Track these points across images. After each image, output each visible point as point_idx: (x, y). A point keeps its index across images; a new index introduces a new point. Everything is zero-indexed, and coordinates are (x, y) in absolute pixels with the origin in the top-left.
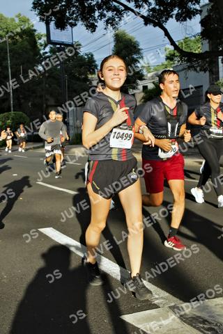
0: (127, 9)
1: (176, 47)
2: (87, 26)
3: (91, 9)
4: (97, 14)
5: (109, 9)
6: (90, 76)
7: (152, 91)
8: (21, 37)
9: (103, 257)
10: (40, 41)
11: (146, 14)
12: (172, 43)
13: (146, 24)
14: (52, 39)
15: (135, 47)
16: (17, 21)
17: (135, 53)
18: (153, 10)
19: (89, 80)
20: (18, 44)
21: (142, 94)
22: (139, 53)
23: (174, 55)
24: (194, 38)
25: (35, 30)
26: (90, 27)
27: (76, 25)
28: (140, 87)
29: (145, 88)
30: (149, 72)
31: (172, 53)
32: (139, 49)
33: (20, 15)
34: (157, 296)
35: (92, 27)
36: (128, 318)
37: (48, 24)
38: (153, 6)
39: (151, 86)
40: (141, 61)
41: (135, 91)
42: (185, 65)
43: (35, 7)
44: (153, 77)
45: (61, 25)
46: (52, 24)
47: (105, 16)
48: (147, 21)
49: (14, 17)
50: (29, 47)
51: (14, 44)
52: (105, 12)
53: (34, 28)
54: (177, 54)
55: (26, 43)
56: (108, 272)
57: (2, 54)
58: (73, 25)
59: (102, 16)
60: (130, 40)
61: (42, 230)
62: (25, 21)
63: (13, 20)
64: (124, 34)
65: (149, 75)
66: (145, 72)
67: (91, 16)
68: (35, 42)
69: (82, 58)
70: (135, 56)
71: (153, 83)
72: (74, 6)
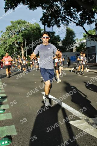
0: (71, 20)
1: (87, 33)
2: (57, 26)
3: (59, 21)
4: (61, 22)
5: (65, 21)
6: (58, 43)
7: (79, 47)
8: (36, 30)
9: (62, 102)
10: (42, 31)
11: (77, 22)
12: (86, 31)
13: (77, 25)
14: (46, 30)
15: (73, 33)
16: (35, 25)
17: (73, 35)
18: (79, 21)
19: (58, 44)
20: (35, 32)
21: (76, 49)
22: (75, 35)
23: (86, 36)
24: (93, 30)
25: (41, 28)
26: (58, 26)
27: (54, 26)
28: (75, 46)
29: (76, 46)
30: (78, 41)
31: (86, 35)
32: (75, 34)
33: (36, 23)
34: (80, 116)
35: (59, 26)
36: (71, 123)
37: (45, 26)
38: (79, 19)
39: (78, 46)
40: (75, 37)
41: (73, 48)
42: (90, 39)
43: (41, 21)
44: (79, 43)
45: (49, 26)
46: (46, 26)
47: (63, 23)
48: (77, 24)
49: (34, 24)
50: (38, 33)
51: (34, 32)
52: (63, 22)
53: (40, 27)
54: (87, 35)
55: (38, 32)
56: (64, 107)
57: (30, 36)
58: (53, 26)
59: (62, 23)
60: (72, 31)
61: (42, 93)
62: (37, 25)
63: (33, 25)
64: (69, 29)
65: (78, 42)
66: (76, 41)
67: (59, 23)
68: (41, 32)
69: (56, 37)
70: (73, 36)
71: (79, 45)
72: (53, 20)
